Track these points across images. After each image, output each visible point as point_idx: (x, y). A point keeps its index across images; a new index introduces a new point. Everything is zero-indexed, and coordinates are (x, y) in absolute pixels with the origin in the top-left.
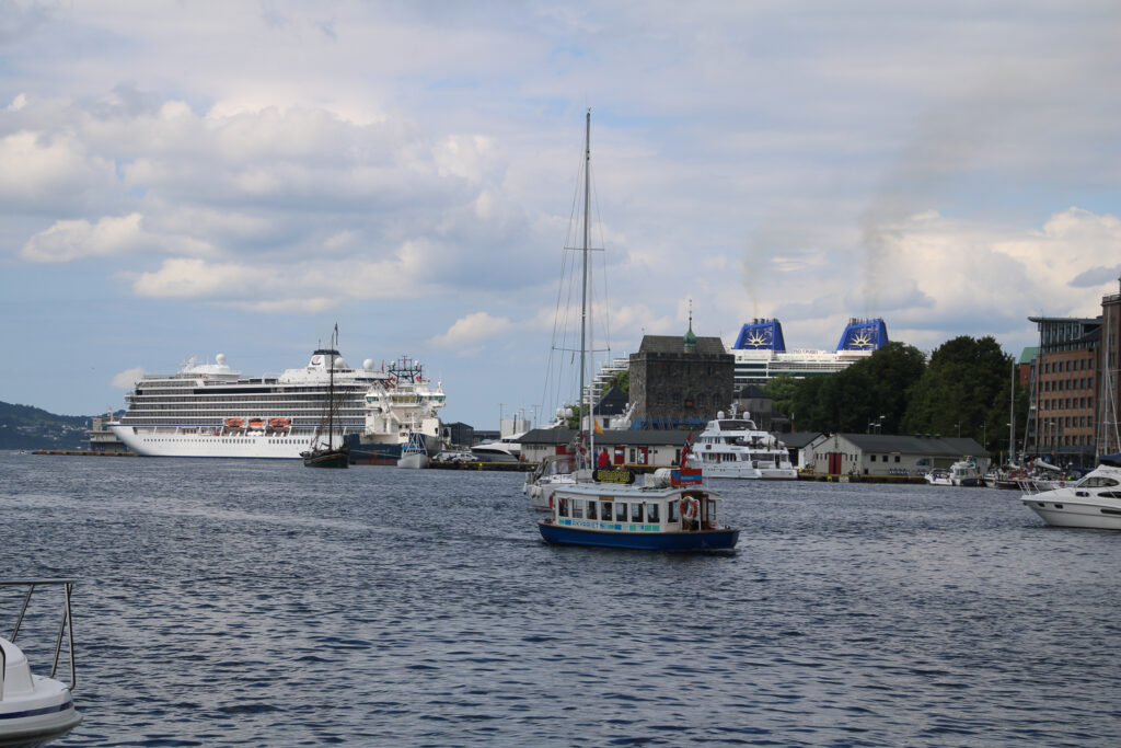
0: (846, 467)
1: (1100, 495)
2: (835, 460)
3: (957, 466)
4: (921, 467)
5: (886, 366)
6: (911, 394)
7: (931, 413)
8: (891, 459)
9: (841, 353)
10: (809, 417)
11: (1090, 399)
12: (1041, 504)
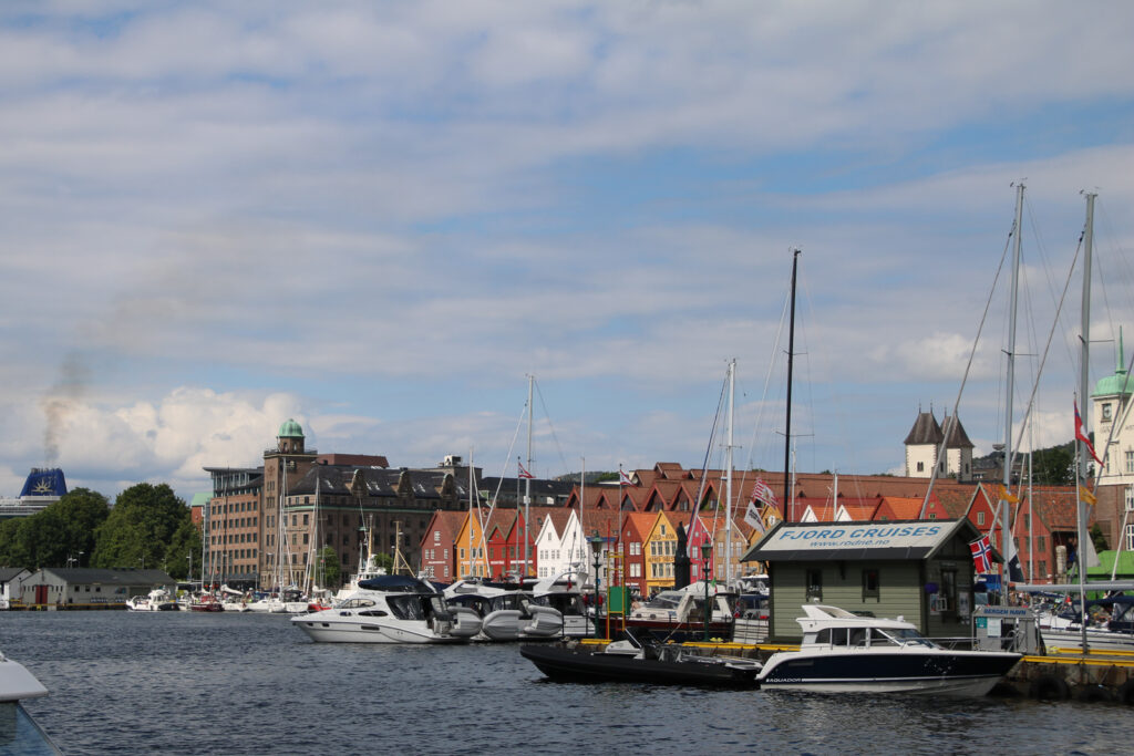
0: (52, 597)
1: (360, 614)
2: (42, 593)
3: (154, 593)
4: (119, 596)
5: (77, 509)
6: (99, 533)
7: (118, 549)
8: (93, 589)
9: (24, 498)
10: (8, 554)
11: (255, 535)
12: (311, 624)
